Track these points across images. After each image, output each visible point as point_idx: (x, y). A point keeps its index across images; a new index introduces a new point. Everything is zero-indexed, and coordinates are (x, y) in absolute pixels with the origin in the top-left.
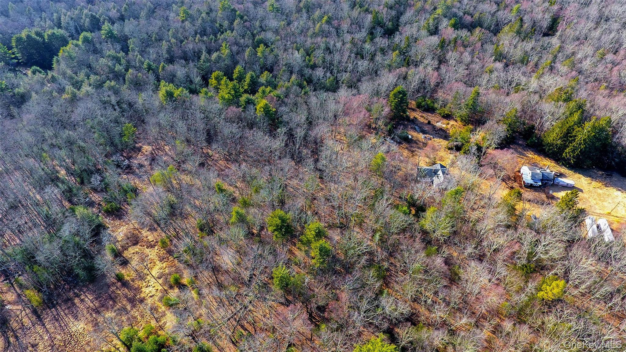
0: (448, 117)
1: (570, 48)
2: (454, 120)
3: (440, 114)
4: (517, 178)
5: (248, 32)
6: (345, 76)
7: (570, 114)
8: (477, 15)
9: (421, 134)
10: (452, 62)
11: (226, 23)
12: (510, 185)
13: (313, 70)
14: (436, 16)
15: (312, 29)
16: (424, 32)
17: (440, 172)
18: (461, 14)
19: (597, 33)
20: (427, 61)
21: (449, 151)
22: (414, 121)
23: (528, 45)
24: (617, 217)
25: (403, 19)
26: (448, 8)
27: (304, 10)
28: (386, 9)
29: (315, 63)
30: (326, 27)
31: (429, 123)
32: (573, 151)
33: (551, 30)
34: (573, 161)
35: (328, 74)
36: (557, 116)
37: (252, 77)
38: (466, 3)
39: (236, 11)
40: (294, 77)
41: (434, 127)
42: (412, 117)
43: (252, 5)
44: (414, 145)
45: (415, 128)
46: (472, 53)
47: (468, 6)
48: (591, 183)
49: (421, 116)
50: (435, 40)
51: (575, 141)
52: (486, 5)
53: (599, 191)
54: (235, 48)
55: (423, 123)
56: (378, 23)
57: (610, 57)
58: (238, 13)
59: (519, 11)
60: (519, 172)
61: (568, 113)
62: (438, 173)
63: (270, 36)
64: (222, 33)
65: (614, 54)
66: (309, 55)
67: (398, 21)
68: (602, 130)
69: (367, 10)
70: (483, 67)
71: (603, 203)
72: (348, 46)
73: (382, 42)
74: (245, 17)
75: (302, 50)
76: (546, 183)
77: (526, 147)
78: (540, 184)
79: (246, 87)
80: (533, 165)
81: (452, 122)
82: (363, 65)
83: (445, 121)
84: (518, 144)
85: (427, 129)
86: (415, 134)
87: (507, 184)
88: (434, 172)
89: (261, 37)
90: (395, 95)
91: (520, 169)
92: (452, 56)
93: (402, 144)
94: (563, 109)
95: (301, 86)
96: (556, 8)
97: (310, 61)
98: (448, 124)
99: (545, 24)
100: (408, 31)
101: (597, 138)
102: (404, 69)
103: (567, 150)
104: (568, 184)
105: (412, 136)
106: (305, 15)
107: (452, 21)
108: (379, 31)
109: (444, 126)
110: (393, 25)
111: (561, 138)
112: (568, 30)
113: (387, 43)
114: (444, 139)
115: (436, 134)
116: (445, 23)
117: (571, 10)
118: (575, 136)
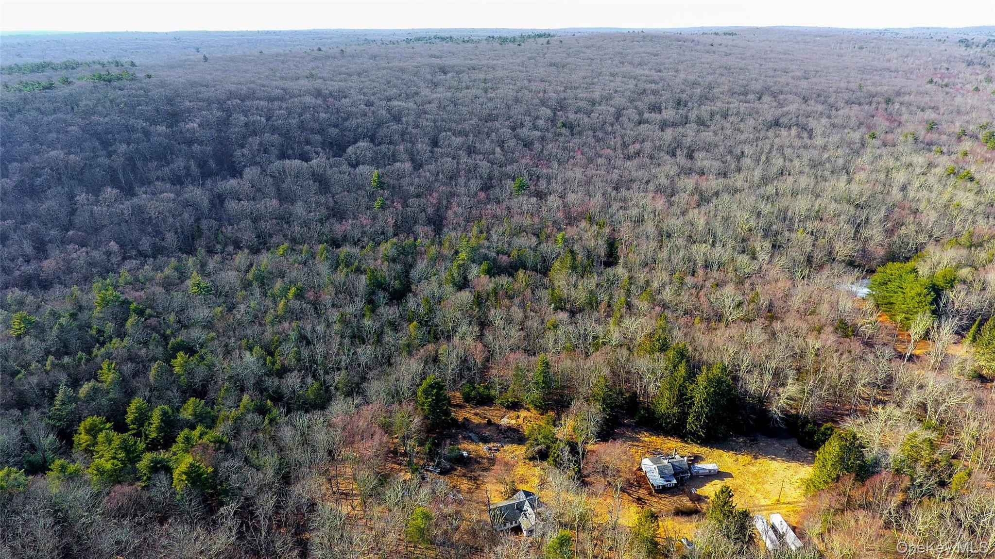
0: (515, 406)
1: (641, 276)
2: (525, 409)
3: (502, 404)
4: (641, 480)
5: (154, 335)
6: (339, 378)
7: (674, 367)
8: (514, 253)
9: (481, 444)
10: (499, 323)
11: (110, 327)
12: (636, 495)
13: (281, 377)
14: (461, 262)
15: (272, 311)
16: (449, 288)
17: (527, 506)
18: (494, 255)
19: (663, 255)
20: (464, 328)
21: (531, 463)
22: (465, 425)
23: (592, 282)
24: (789, 503)
25: (414, 274)
26: (474, 249)
27: (255, 284)
28: (386, 263)
29: (283, 366)
30: (295, 304)
31: (489, 422)
32: (698, 419)
33: (611, 260)
34: (703, 433)
35: (310, 380)
36: (659, 373)
37: (164, 413)
38: (496, 240)
39: (130, 303)
40: (246, 398)
41: (498, 426)
42: (460, 419)
43: (161, 290)
44: (476, 466)
45: (470, 437)
46: (523, 306)
47: (500, 244)
48: (737, 460)
49: (476, 414)
50: (466, 296)
51: (694, 405)
52: (523, 239)
53: (753, 469)
54: (128, 368)
55: (478, 425)
56: (378, 285)
57: (689, 280)
58: (133, 306)
59: (565, 240)
60: (640, 469)
61: (671, 367)
62: (525, 508)
63: (196, 334)
64: (102, 344)
65: (693, 275)
66: (271, 354)
67: (407, 276)
68: (719, 382)
69: (359, 271)
70: (542, 323)
71: (764, 486)
72: (336, 327)
73: (390, 312)
74: (148, 311)
75: (257, 348)
76: (682, 477)
77: (636, 427)
78: (675, 481)
79: (154, 435)
80: (656, 454)
81: (523, 414)
82: (366, 353)
83: (513, 414)
84: (624, 425)
85: (487, 434)
86: (472, 447)
87: (629, 494)
88: (518, 509)
89: (179, 340)
90: (426, 392)
91: (640, 464)
92: (496, 315)
93: (455, 470)
94: (662, 363)
95: (262, 411)
96: (607, 230)
97: (274, 363)
98: (518, 417)
99: (602, 251)
100: (425, 289)
101: (718, 394)
102: (431, 347)
103: (690, 420)
104: (710, 471)
105: (469, 452)
106: (257, 291)
107: (484, 266)
108: (381, 297)
109: (513, 422)
110: (401, 283)
111: (675, 404)
112: (630, 255)
113: (397, 311)
114: (519, 444)
115: (504, 438)
116: (474, 271)
117: (625, 231)
118: (692, 398)
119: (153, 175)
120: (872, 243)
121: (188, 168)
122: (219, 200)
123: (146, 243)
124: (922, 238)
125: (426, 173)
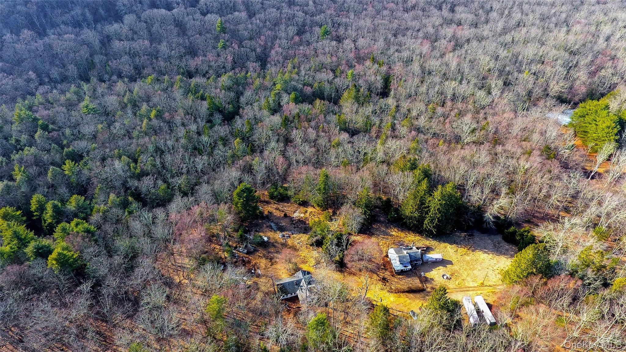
0: (304, 204)
1: (405, 105)
2: (311, 206)
3: (295, 201)
4: (386, 264)
5: (53, 145)
6: (181, 181)
7: (419, 182)
8: (316, 85)
9: (278, 232)
10: (299, 141)
11: (24, 138)
12: (382, 275)
13: (139, 180)
14: (277, 91)
15: (138, 128)
16: (266, 112)
17: (303, 283)
18: (301, 86)
19: (423, 89)
20: (273, 144)
21: (311, 247)
22: (269, 217)
23: (369, 109)
24: (490, 286)
25: (243, 100)
26: (286, 82)
27: (129, 106)
28: (223, 91)
29: (142, 170)
30: (155, 122)
31: (285, 215)
32: (432, 221)
33: (385, 93)
34: (435, 231)
35: (160, 182)
36: (407, 185)
37: (55, 207)
38: (303, 75)
39: (38, 120)
40: (112, 196)
41: (291, 219)
42: (266, 213)
43: (64, 109)
44: (272, 250)
45: (271, 226)
46: (316, 128)
47: (307, 77)
48: (457, 251)
49: (277, 209)
50: (277, 119)
51: (430, 212)
52: (323, 74)
53: (468, 258)
54: (34, 170)
55: (279, 218)
56: (216, 109)
57: (440, 110)
58: (40, 122)
59: (353, 75)
60: (387, 256)
61: (416, 182)
62: (301, 284)
63: (80, 145)
64: (17, 151)
65: (443, 106)
66: (136, 161)
67: (238, 101)
68: (450, 196)
69: (203, 98)
70: (330, 141)
71: (474, 272)
72: (183, 141)
73: (222, 130)
74: (51, 126)
75: (124, 158)
76: (416, 264)
77: (388, 223)
78: (410, 267)
79: (49, 221)
80: (399, 245)
81: (310, 209)
82: (201, 162)
83: (302, 209)
84: (380, 222)
85: (283, 224)
86: (271, 234)
87: (378, 275)
88: (296, 284)
89: (70, 149)
90: (239, 195)
91: (387, 253)
92: (296, 135)
93: (258, 251)
94: (410, 178)
95: (125, 205)
96: (384, 68)
97: (135, 168)
98: (306, 212)
99: (379, 84)
100: (248, 112)
101: (448, 205)
102: (248, 158)
103: (426, 222)
104: (436, 259)
105: (269, 238)
106: (129, 112)
107: (293, 95)
108: (218, 118)
109: (302, 215)
110: (234, 107)
111: (416, 210)
112: (399, 88)
113: (227, 129)
114: (304, 233)
115: (295, 227)
116: (285, 98)
117: (398, 69)
118: (429, 207)
119: (59, 20)
120: (578, 83)
121: (83, 14)
122: (106, 41)
123: (55, 73)
124: (615, 79)
125: (256, 21)
